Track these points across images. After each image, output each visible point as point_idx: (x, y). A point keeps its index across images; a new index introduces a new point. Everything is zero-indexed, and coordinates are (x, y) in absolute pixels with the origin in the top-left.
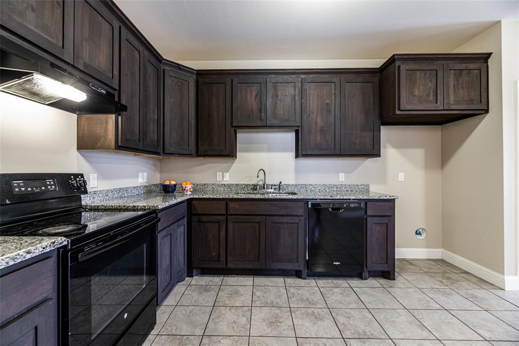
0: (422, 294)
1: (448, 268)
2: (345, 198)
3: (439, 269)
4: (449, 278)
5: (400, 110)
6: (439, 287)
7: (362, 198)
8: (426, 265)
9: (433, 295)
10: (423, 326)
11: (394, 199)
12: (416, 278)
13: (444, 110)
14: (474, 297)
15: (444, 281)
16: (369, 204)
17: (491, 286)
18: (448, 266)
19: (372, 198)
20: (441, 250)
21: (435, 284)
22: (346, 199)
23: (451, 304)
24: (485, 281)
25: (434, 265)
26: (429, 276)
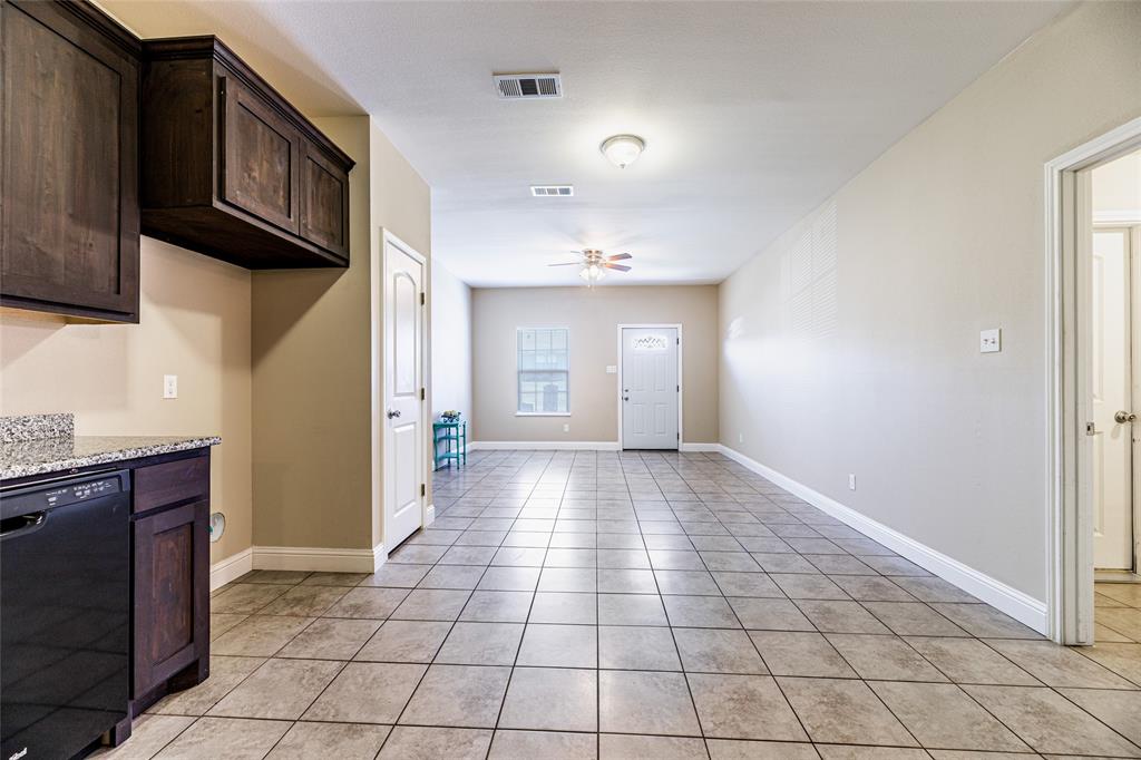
0: (289, 663)
1: (277, 582)
2: (48, 468)
3: (268, 591)
4: (298, 601)
5: (222, 199)
6: (300, 629)
7: (121, 457)
8: (238, 598)
9: (309, 650)
10: (354, 726)
11: (208, 448)
12: (246, 637)
13: (299, 238)
14: (356, 608)
15: (296, 610)
16: (141, 472)
17: (356, 577)
18: (276, 579)
19: (154, 453)
20: (250, 551)
21: (289, 627)
22: (53, 473)
23: (345, 645)
24: (343, 574)
25: (251, 591)
26: (263, 618)
